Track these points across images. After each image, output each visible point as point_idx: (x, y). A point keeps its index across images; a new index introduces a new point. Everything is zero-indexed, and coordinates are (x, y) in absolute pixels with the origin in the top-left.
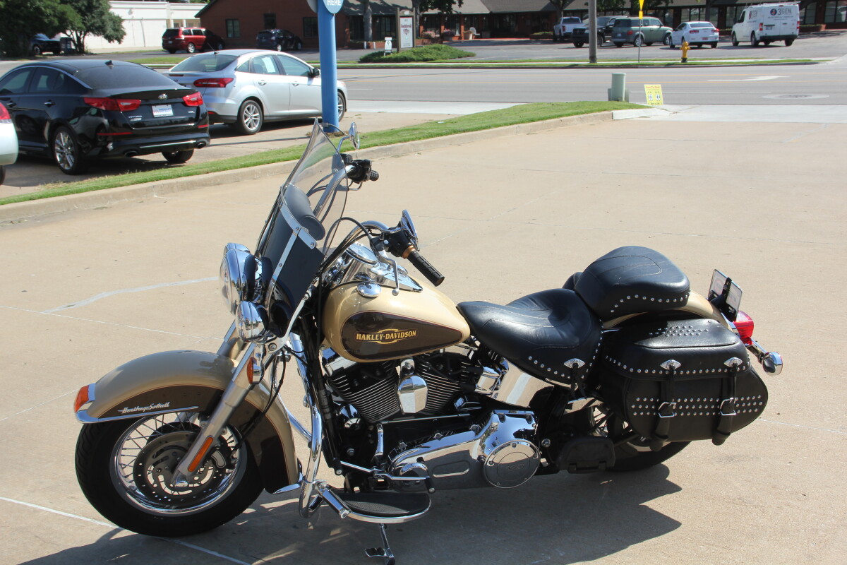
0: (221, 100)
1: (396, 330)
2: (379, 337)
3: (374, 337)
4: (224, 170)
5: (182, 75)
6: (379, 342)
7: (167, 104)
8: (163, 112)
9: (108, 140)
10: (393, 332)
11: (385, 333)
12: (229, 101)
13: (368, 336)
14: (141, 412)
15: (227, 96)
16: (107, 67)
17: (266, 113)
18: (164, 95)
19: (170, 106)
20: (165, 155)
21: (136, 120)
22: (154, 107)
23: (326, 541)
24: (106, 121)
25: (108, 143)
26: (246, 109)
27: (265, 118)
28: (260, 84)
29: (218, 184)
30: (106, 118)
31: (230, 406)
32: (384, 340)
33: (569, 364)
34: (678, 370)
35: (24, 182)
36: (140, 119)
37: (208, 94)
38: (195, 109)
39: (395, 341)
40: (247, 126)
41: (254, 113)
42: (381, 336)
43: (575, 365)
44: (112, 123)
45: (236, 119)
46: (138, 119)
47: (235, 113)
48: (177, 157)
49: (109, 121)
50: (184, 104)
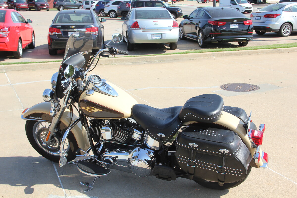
0: (273, 23)
1: (94, 108)
2: (88, 109)
3: (87, 109)
4: (246, 50)
5: (260, 13)
6: (89, 111)
7: (237, 24)
8: (234, 27)
9: (213, 36)
10: (93, 108)
11: (90, 108)
12: (276, 23)
13: (85, 108)
14: (35, 119)
15: (276, 21)
16: (222, 10)
17: (293, 29)
18: (236, 20)
19: (238, 25)
20: (239, 43)
21: (223, 29)
22: (231, 25)
23: (85, 176)
24: (213, 29)
25: (213, 37)
26: (284, 27)
27: (293, 31)
28: (293, 16)
29: (241, 55)
30: (213, 28)
31: (54, 123)
32: (90, 110)
33: (159, 135)
34: (196, 148)
35: (184, 49)
36: (225, 29)
37: (269, 20)
38: (248, 26)
39: (95, 112)
40: (283, 33)
41: (288, 28)
42: (89, 109)
43: (161, 136)
44: (215, 30)
45: (279, 30)
46: (224, 29)
47: (279, 28)
48: (242, 44)
49: (214, 29)
50: (244, 24)
